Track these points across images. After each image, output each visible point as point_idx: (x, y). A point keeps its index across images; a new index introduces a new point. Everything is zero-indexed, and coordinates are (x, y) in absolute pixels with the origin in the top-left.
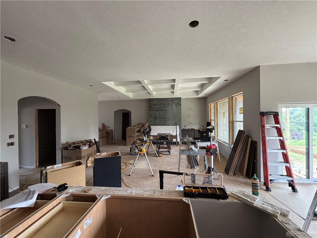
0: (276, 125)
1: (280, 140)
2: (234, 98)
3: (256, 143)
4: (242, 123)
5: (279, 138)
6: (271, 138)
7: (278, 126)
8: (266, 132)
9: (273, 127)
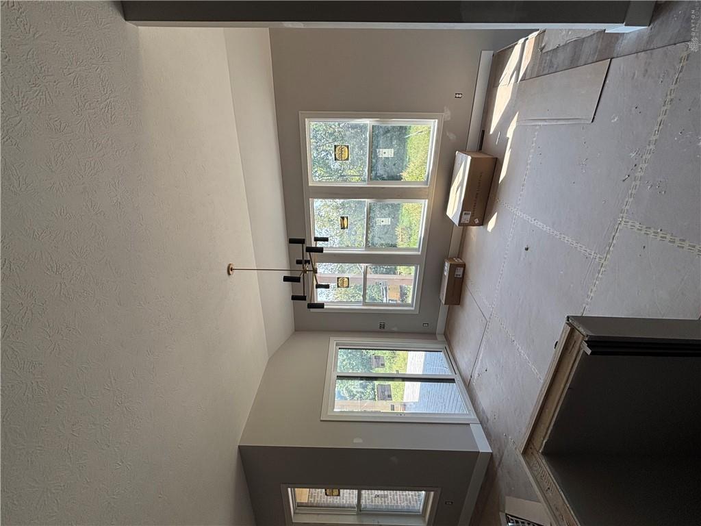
4: (363, 492)
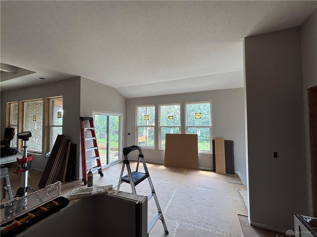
0: (91, 128)
1: (94, 140)
2: (51, 100)
3: (75, 145)
5: (93, 138)
6: (88, 139)
7: (93, 128)
8: (84, 134)
9: (89, 130)
